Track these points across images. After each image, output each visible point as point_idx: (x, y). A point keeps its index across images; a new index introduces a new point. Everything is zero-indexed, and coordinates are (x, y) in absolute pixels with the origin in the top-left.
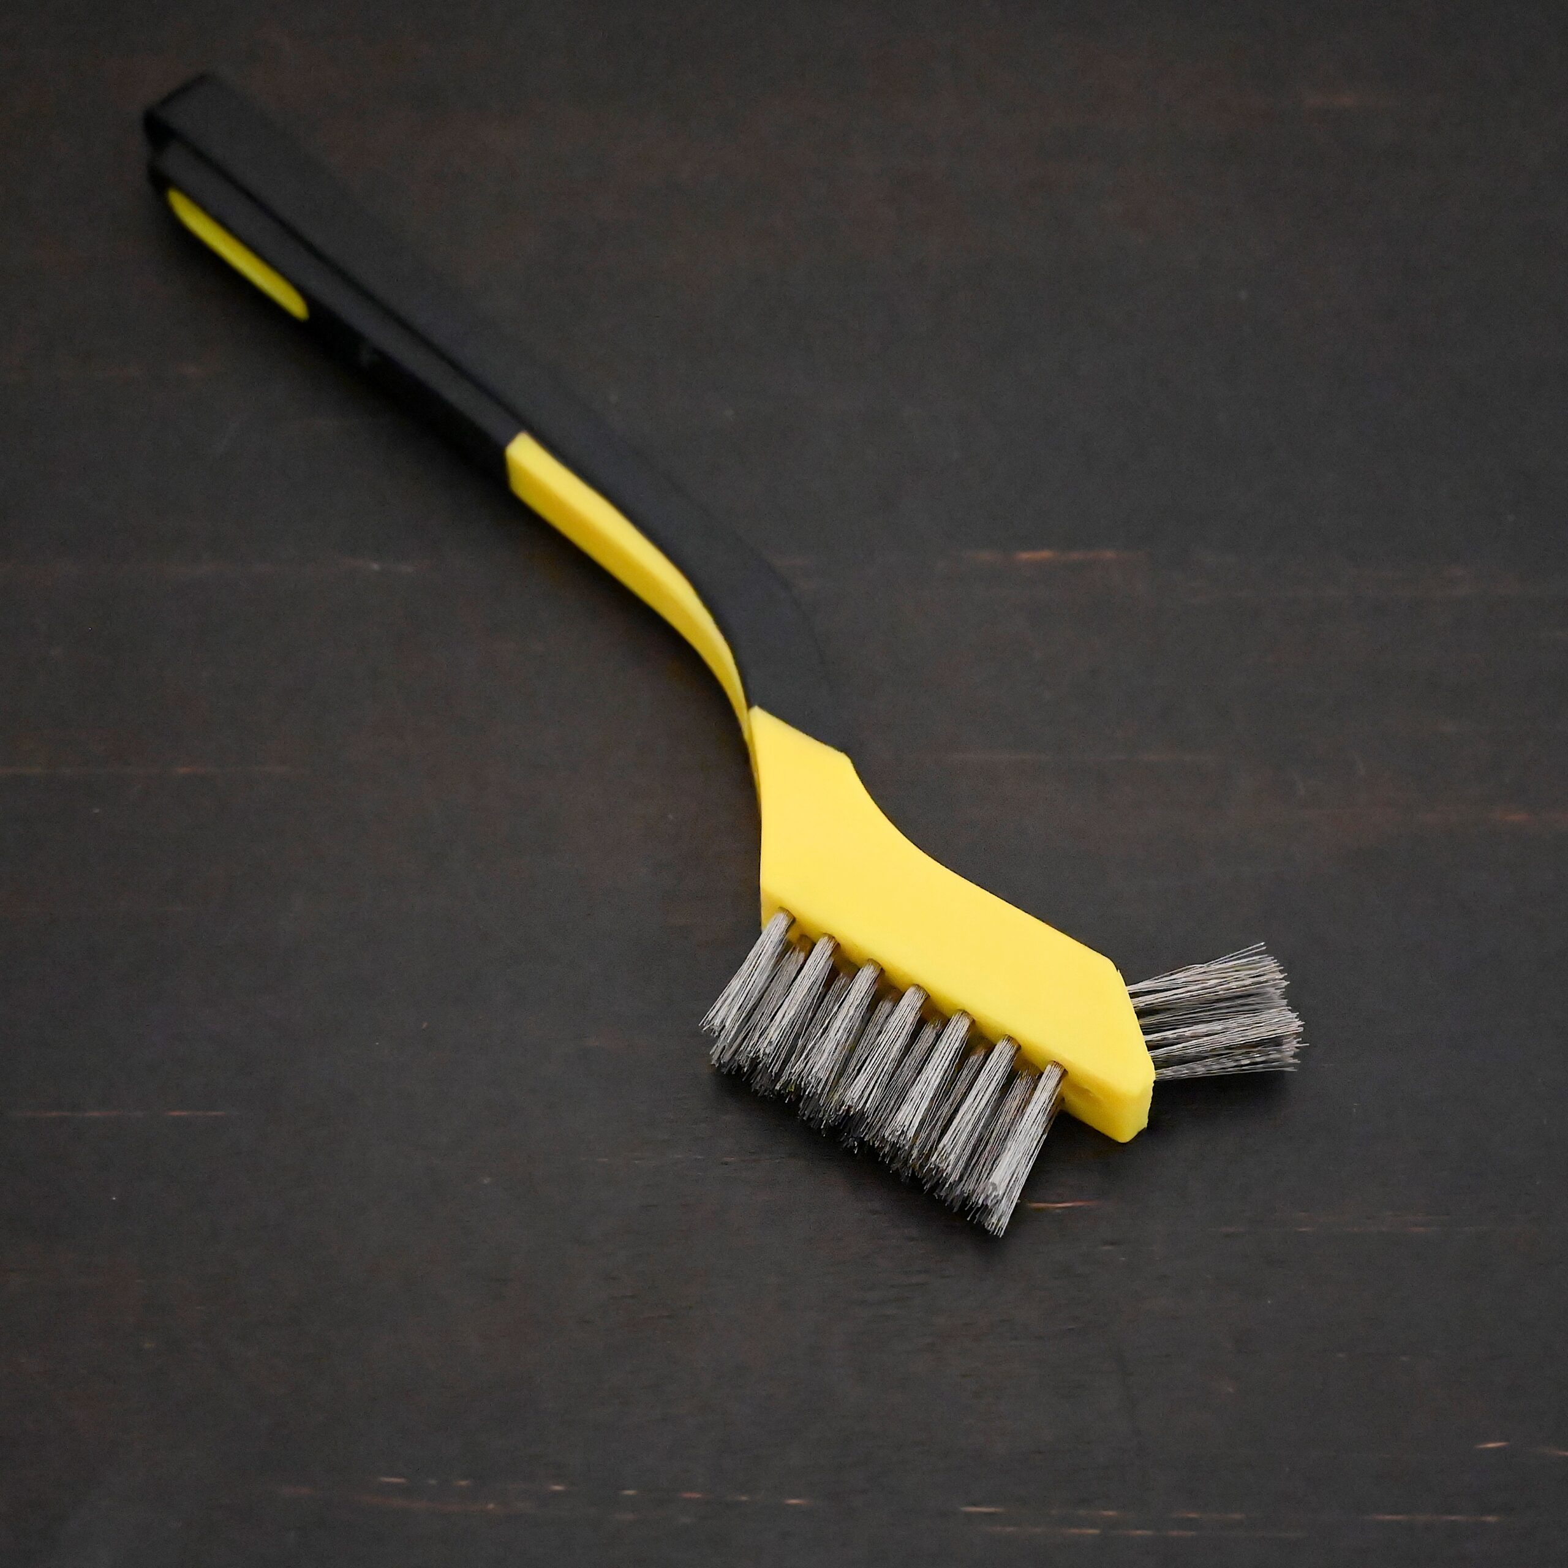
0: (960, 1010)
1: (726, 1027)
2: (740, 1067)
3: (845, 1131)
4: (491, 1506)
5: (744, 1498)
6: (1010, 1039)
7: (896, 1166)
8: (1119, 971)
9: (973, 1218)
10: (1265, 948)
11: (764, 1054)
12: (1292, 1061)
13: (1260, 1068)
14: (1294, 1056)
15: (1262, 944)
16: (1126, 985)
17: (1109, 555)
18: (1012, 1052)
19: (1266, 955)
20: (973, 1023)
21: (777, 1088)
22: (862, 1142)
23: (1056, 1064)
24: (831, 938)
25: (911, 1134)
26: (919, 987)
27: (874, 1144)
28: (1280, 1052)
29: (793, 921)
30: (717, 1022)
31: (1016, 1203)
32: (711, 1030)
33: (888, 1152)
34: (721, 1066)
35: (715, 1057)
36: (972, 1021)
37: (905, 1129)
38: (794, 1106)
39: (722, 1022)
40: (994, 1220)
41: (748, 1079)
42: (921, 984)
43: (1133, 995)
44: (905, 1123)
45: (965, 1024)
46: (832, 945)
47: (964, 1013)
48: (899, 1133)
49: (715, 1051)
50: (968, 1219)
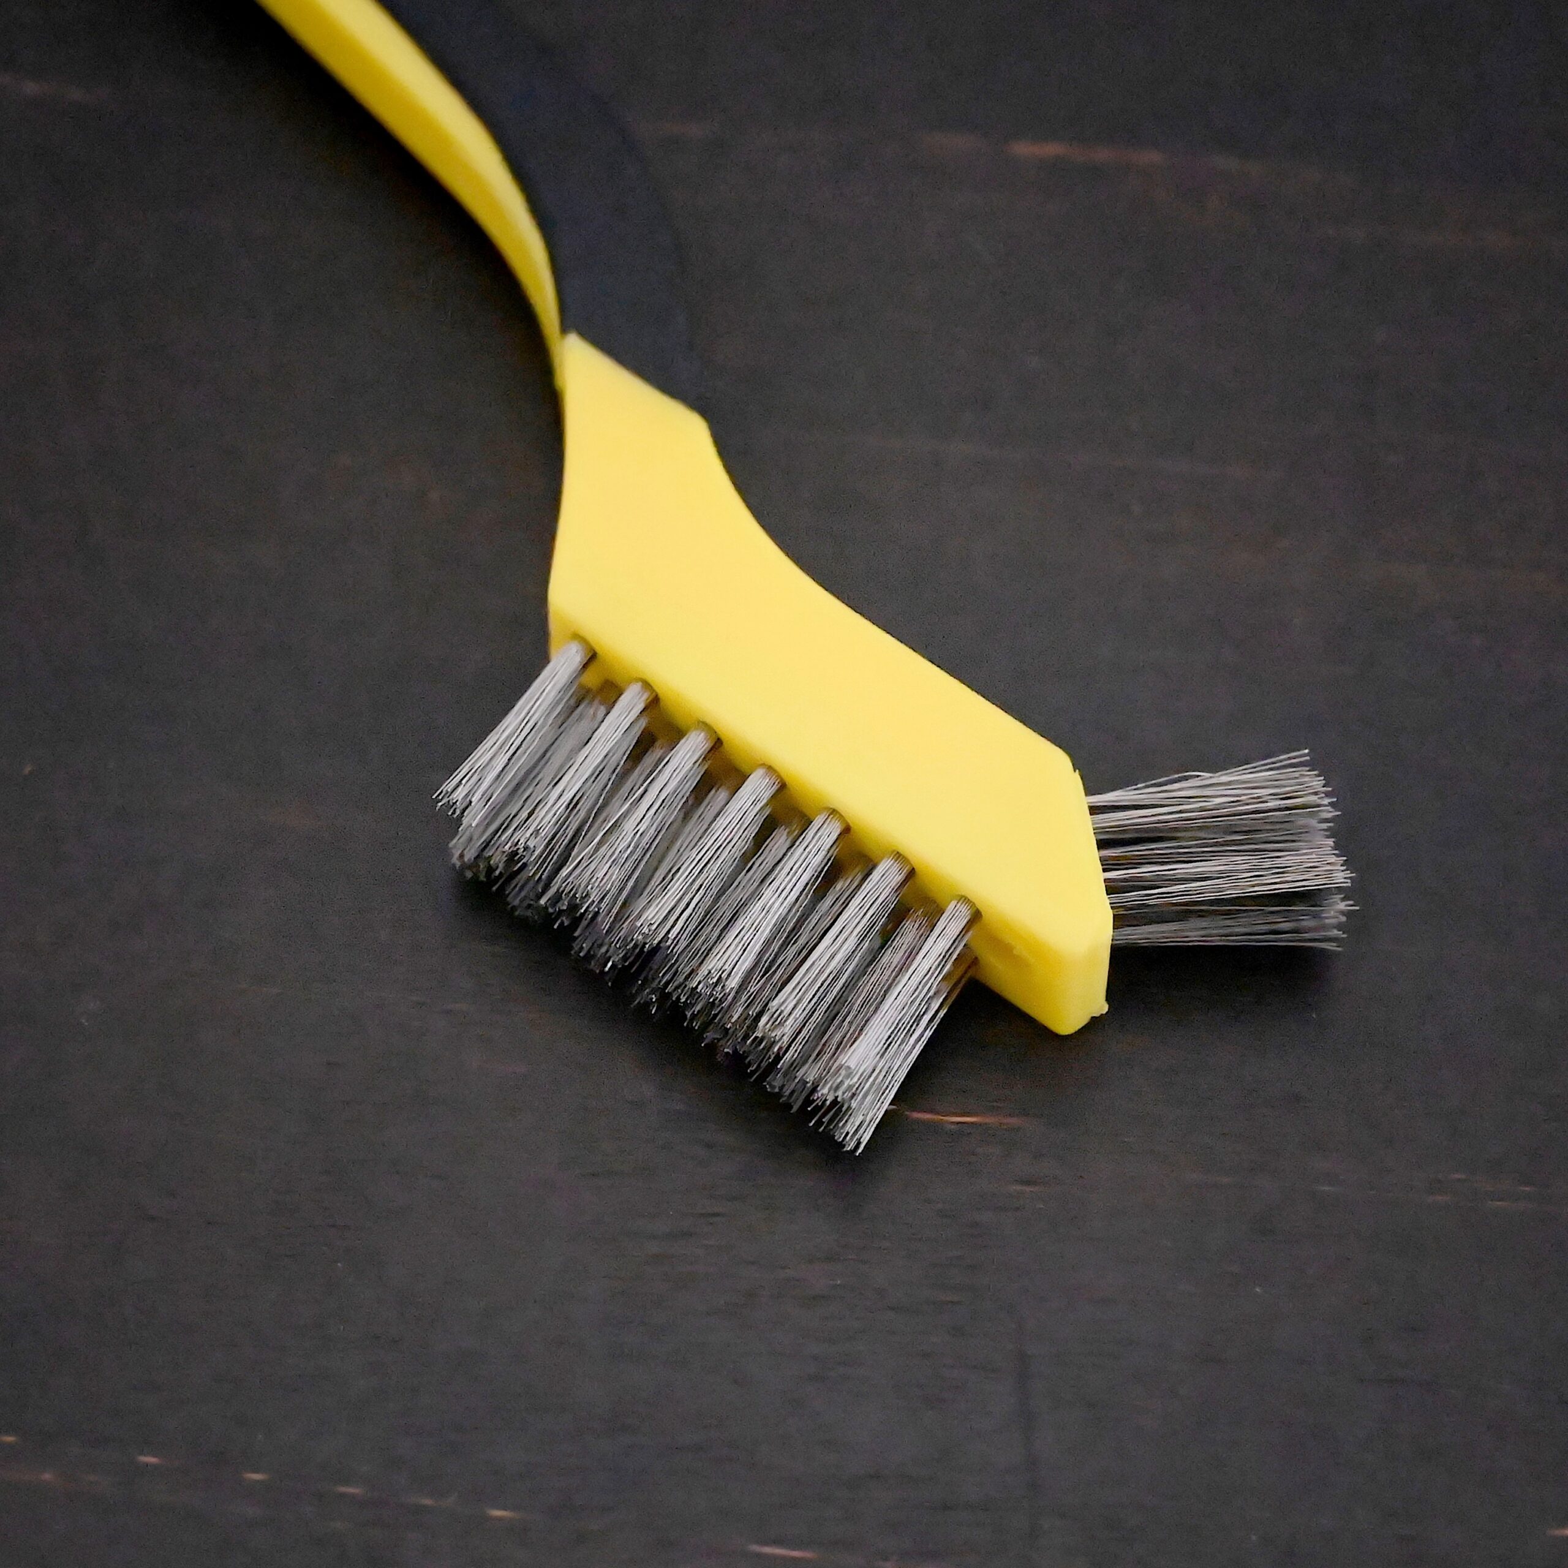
0: (828, 809)
1: (472, 804)
2: (490, 870)
3: (640, 978)
4: (47, 1476)
5: (427, 1502)
6: (899, 856)
7: (710, 1036)
8: (1077, 771)
9: (819, 1123)
10: (1308, 758)
11: (526, 848)
12: (1335, 933)
13: (1283, 941)
14: (1339, 927)
15: (1307, 751)
16: (1086, 795)
17: (1151, 157)
18: (899, 878)
19: (1308, 769)
20: (847, 830)
21: (542, 902)
22: (664, 996)
23: (964, 899)
24: (646, 685)
25: (733, 983)
26: (770, 769)
27: (678, 998)
28: (1316, 916)
29: (592, 658)
30: (459, 795)
31: (886, 1111)
32: (452, 805)
33: (699, 1011)
34: (465, 867)
35: (457, 854)
36: (844, 826)
37: (724, 976)
38: (566, 936)
39: (467, 795)
40: (850, 1128)
41: (502, 888)
42: (773, 765)
43: (1094, 810)
44: (726, 967)
45: (832, 831)
46: (645, 696)
47: (833, 812)
48: (715, 980)
49: (456, 845)
50: (811, 1124)
